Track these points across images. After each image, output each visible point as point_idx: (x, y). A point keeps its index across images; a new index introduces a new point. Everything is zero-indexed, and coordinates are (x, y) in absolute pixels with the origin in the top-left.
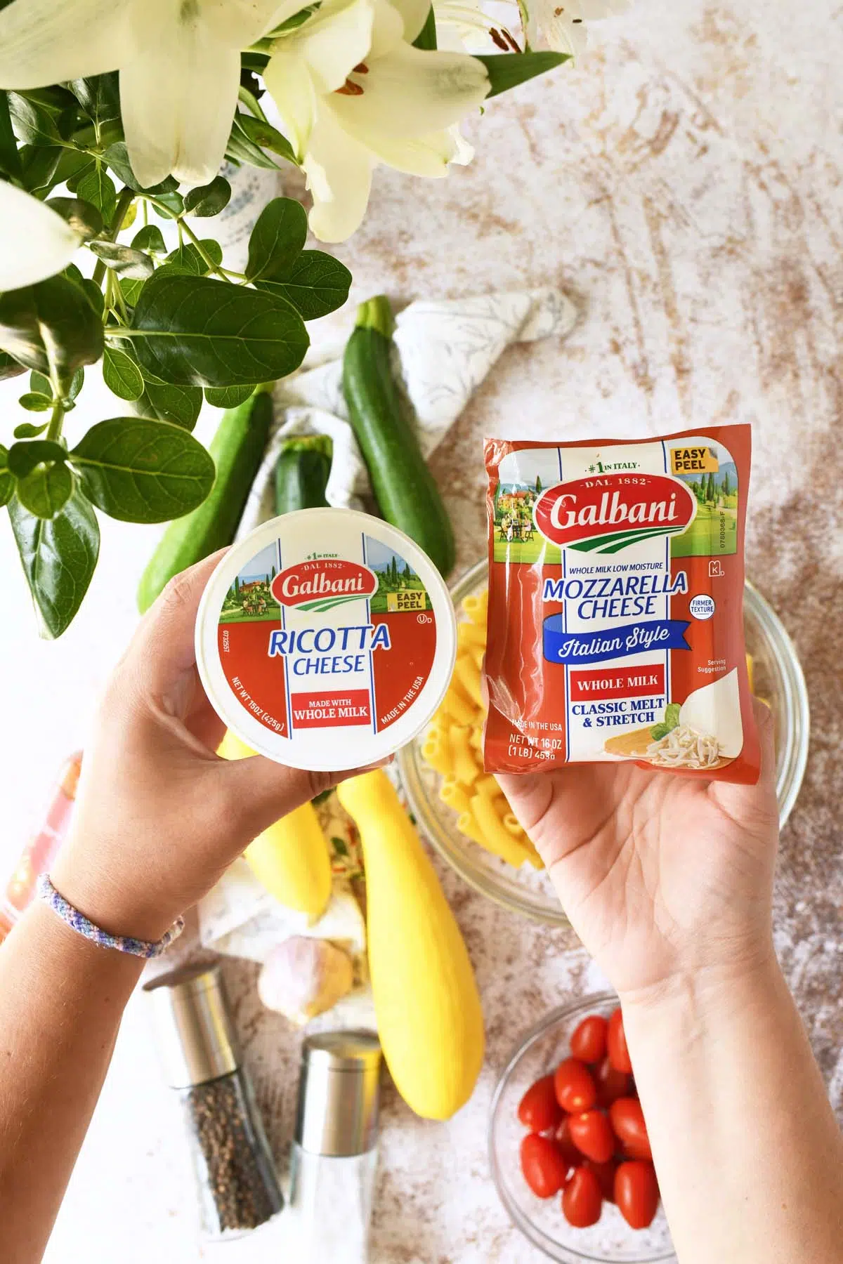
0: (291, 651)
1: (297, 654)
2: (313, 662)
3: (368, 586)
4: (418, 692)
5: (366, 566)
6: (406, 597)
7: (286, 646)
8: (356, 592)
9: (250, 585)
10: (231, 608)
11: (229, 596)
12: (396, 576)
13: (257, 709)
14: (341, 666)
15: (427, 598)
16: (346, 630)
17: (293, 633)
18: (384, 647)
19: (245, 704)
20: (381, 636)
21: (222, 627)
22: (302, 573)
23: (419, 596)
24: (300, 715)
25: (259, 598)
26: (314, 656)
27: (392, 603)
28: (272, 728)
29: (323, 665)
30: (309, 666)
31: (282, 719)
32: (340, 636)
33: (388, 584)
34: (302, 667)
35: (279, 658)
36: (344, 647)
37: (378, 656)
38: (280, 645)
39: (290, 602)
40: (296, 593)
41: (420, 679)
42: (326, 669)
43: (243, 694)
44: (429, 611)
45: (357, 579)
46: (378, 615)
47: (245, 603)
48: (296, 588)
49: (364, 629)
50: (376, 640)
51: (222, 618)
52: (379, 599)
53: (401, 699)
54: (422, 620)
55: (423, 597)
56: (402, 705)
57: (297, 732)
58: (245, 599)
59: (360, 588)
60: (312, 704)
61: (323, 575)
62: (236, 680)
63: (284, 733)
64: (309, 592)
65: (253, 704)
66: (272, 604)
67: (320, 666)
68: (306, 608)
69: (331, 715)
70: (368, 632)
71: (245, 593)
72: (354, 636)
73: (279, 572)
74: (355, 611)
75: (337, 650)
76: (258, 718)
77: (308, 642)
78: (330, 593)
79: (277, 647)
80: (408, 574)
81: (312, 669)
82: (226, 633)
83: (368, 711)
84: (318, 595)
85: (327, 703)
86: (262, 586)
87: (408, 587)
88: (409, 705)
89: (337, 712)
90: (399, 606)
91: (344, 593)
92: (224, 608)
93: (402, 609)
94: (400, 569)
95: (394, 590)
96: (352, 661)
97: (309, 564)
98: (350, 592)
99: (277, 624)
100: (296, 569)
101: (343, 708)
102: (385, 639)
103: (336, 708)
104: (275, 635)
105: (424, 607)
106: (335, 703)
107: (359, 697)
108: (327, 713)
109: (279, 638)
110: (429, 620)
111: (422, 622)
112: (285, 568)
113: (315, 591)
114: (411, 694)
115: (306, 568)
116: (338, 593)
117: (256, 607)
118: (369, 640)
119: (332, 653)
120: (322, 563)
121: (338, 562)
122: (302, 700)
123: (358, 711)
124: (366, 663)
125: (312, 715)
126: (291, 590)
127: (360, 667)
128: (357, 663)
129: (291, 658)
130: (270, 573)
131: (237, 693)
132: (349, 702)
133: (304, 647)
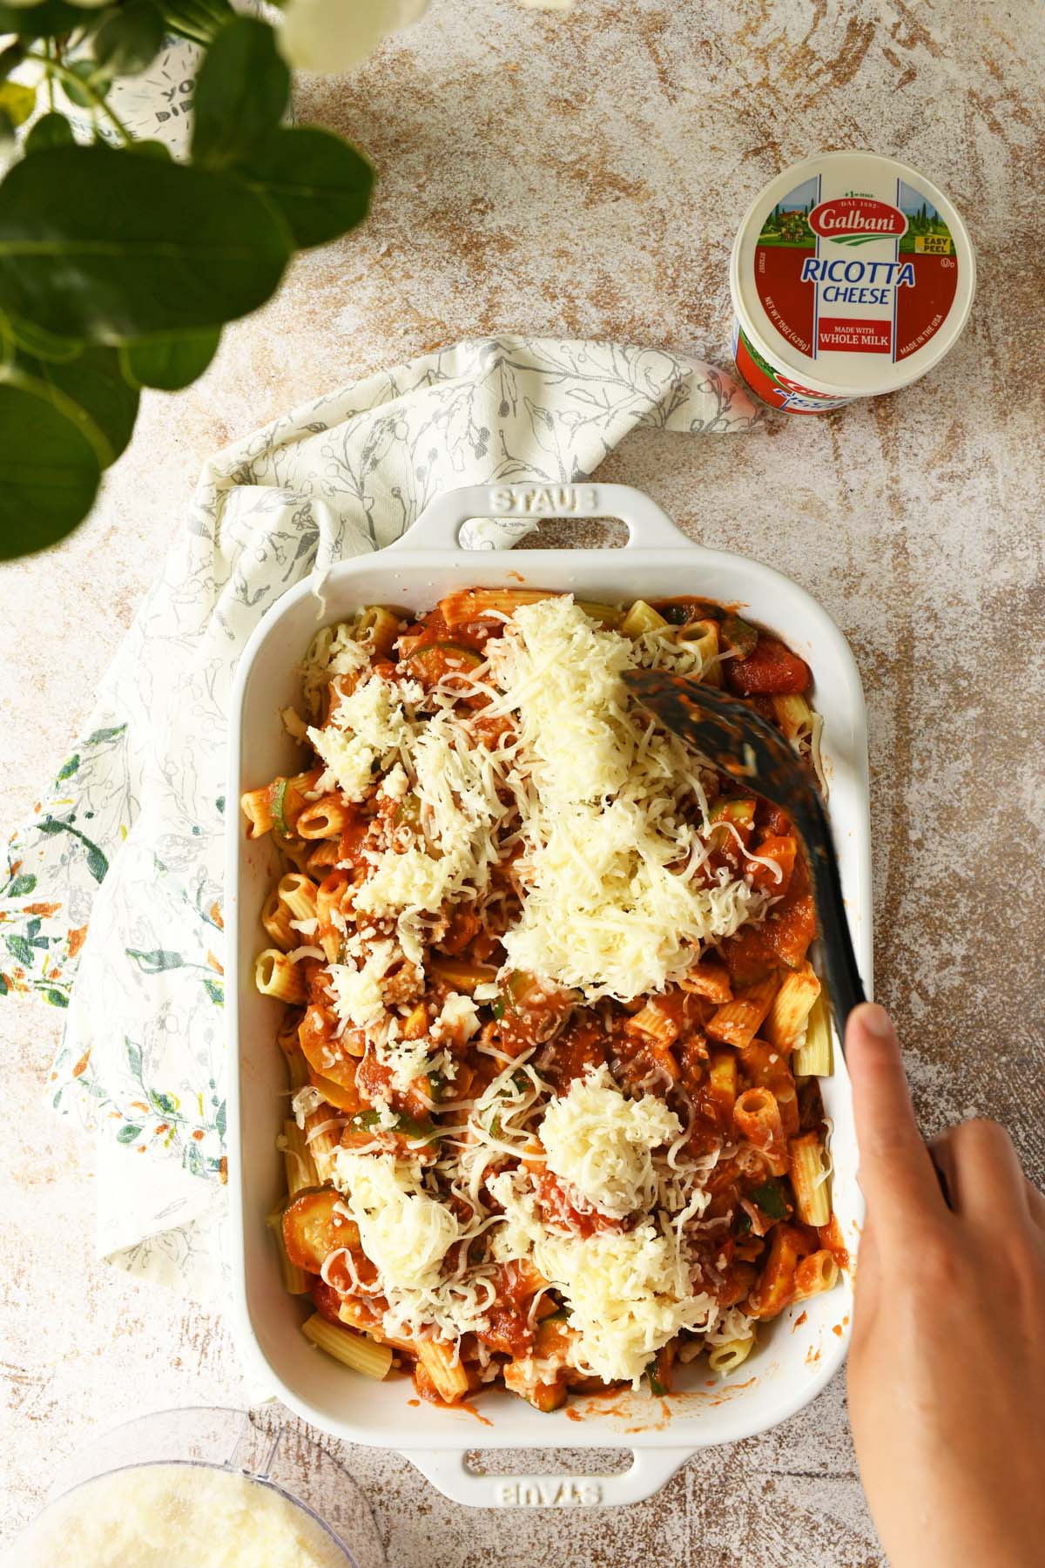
0: (822, 278)
1: (827, 282)
2: (842, 291)
3: (899, 227)
4: (936, 329)
5: (898, 210)
6: (933, 241)
7: (818, 273)
8: (887, 231)
9: (790, 214)
10: (769, 232)
11: (769, 221)
12: (926, 220)
13: (785, 329)
14: (868, 297)
15: (952, 244)
16: (875, 265)
17: (826, 263)
18: (908, 284)
19: (775, 322)
20: (907, 274)
21: (759, 249)
22: (839, 208)
23: (945, 241)
24: (825, 338)
25: (797, 226)
26: (843, 287)
27: (919, 247)
28: (799, 348)
29: (851, 294)
30: (837, 294)
31: (808, 340)
32: (869, 269)
33: (917, 227)
34: (831, 294)
35: (810, 285)
36: (872, 280)
37: (902, 292)
38: (812, 271)
39: (825, 233)
40: (831, 226)
41: (940, 317)
42: (853, 298)
43: (774, 313)
44: (953, 257)
45: (889, 219)
46: (905, 255)
47: (784, 230)
48: (832, 221)
49: (891, 266)
50: (902, 277)
51: (760, 241)
52: (908, 241)
53: (920, 334)
54: (946, 264)
55: (948, 242)
56: (921, 339)
57: (820, 353)
58: (783, 225)
59: (891, 228)
60: (837, 329)
61: (858, 213)
62: (768, 299)
63: (809, 353)
64: (843, 226)
65: (782, 324)
66: (809, 234)
67: (848, 296)
68: (840, 241)
69: (855, 341)
70: (895, 269)
71: (785, 220)
72: (882, 272)
73: (818, 205)
74: (884, 250)
75: (865, 283)
76: (786, 337)
77: (839, 272)
78: (863, 230)
79: (809, 274)
80: (936, 221)
81: (841, 298)
82: (763, 255)
83: (888, 341)
84: (852, 230)
85: (851, 330)
86: (801, 216)
87: (935, 233)
88: (927, 339)
89: (860, 339)
90: (926, 248)
91: (875, 230)
92: (763, 232)
93: (928, 252)
94: (930, 215)
95: (922, 234)
96: (878, 294)
97: (846, 200)
98: (881, 231)
99: (811, 252)
100: (834, 204)
101: (866, 335)
102: (910, 278)
103: (860, 335)
104: (809, 262)
105: (948, 252)
106: (859, 330)
107: (881, 328)
108: (851, 339)
109: (812, 266)
110: (952, 265)
111: (945, 266)
112: (824, 201)
113: (849, 226)
114: (929, 330)
115: (843, 204)
116: (870, 230)
117: (793, 235)
118: (895, 276)
119: (860, 285)
120: (858, 201)
121: (873, 202)
122: (828, 325)
123: (879, 340)
124: (891, 297)
125: (837, 339)
126: (827, 223)
127: (885, 300)
128: (883, 296)
129: (822, 285)
130: (809, 204)
131: (768, 312)
132: (872, 331)
133: (835, 275)
